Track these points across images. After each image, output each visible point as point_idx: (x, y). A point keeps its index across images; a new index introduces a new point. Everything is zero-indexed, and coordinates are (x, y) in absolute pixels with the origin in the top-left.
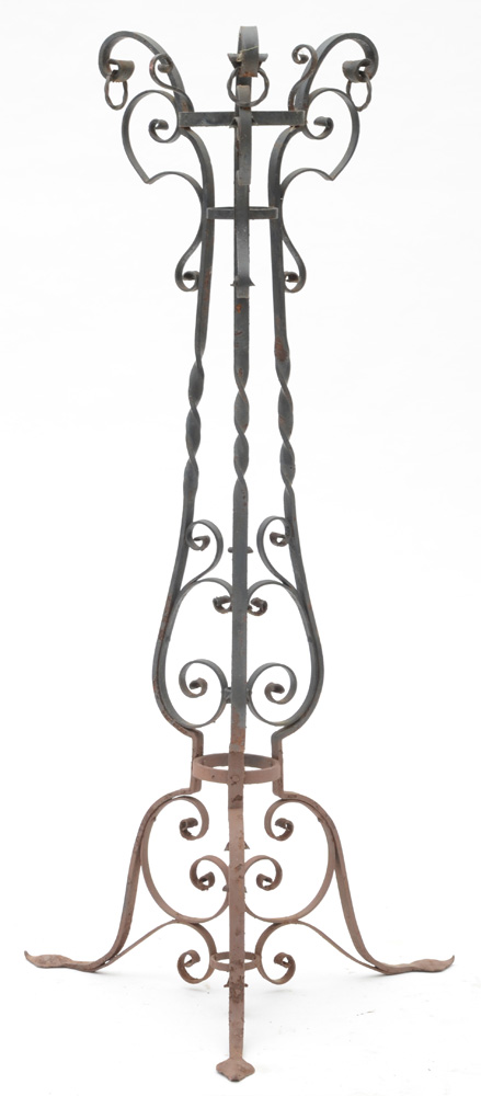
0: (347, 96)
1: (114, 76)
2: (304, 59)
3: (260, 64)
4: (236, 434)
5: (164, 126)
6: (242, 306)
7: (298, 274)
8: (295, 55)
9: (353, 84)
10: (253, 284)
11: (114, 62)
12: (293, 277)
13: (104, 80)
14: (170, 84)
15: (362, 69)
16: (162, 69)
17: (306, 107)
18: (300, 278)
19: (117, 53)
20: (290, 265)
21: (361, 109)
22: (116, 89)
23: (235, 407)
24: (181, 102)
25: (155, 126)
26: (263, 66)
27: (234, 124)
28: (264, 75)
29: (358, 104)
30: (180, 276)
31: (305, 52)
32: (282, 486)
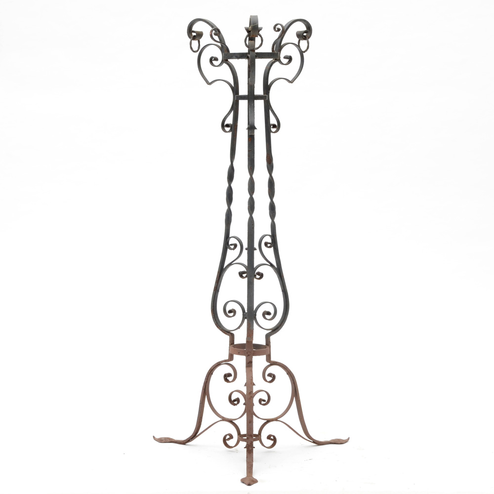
0: (298, 46)
1: (194, 38)
2: (279, 30)
3: (259, 31)
4: (249, 196)
5: (216, 59)
6: (251, 139)
7: (277, 125)
8: (275, 28)
9: (301, 41)
10: (256, 129)
11: (194, 32)
12: (274, 126)
13: (189, 40)
14: (219, 41)
15: (305, 34)
16: (215, 34)
17: (280, 51)
18: (278, 127)
19: (195, 28)
20: (273, 121)
21: (304, 52)
22: (195, 43)
23: (248, 184)
24: (224, 49)
25: (212, 60)
26: (261, 32)
27: (248, 58)
28: (261, 36)
29: (303, 50)
30: (223, 126)
31: (279, 27)
32: (270, 221)
